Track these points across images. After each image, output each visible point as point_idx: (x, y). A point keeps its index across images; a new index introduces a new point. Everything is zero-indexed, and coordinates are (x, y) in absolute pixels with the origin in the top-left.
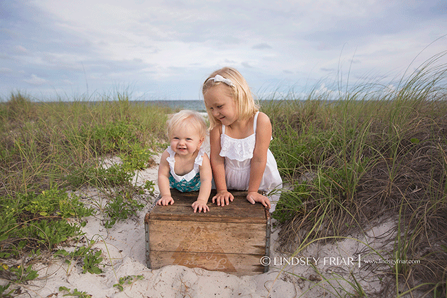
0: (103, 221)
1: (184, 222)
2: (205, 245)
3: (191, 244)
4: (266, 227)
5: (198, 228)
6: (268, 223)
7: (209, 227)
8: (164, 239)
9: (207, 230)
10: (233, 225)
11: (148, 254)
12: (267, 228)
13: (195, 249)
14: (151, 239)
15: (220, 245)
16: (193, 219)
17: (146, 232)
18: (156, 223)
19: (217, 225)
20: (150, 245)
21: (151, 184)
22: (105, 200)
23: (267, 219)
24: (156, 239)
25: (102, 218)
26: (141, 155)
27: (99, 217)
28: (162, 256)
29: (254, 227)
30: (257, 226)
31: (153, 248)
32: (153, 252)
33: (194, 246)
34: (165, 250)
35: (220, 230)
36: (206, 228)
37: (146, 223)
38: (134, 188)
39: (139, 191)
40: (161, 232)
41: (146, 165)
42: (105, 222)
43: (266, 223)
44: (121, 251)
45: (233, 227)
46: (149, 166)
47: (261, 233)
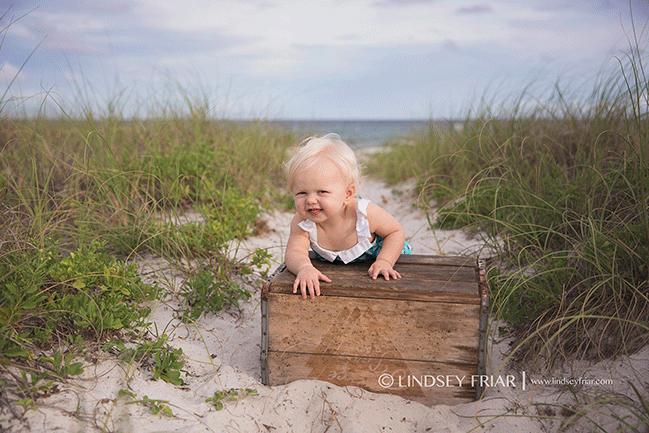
0: (177, 311)
1: (331, 299)
2: (368, 342)
3: (343, 339)
4: (479, 311)
5: (357, 310)
6: (484, 303)
7: (375, 308)
8: (295, 329)
9: (372, 315)
10: (420, 305)
11: (264, 357)
12: (482, 313)
13: (349, 350)
14: (272, 329)
15: (395, 344)
16: (348, 292)
17: (264, 316)
18: (282, 298)
19: (390, 305)
20: (269, 342)
21: (265, 255)
22: (179, 280)
23: (480, 296)
24: (281, 330)
25: (177, 308)
27: (171, 304)
28: (289, 361)
29: (457, 310)
30: (462, 308)
31: (275, 347)
32: (273, 354)
33: (350, 344)
34: (296, 350)
35: (395, 314)
36: (370, 311)
37: (264, 298)
38: (225, 262)
39: (240, 269)
40: (289, 317)
41: (250, 230)
42: (181, 314)
43: (480, 304)
44: (213, 356)
45: (419, 310)
46: (256, 234)
47: (470, 321)
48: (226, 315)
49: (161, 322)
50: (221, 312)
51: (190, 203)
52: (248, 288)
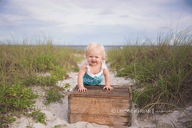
0: (43, 102)
1: (88, 98)
2: (98, 111)
3: (91, 110)
4: (130, 101)
5: (95, 101)
6: (131, 99)
7: (100, 101)
8: (78, 107)
9: (100, 103)
10: (113, 100)
11: (69, 115)
12: (130, 102)
13: (93, 113)
14: (71, 107)
15: (106, 111)
16: (93, 96)
17: (69, 103)
18: (74, 98)
19: (105, 100)
20: (70, 110)
21: (69, 85)
22: (44, 92)
23: (130, 97)
24: (74, 107)
25: (43, 101)
26: (61, 72)
27: (42, 100)
28: (76, 116)
29: (123, 101)
30: (125, 101)
31: (72, 112)
32: (71, 114)
33: (93, 111)
34: (78, 113)
35: (106, 102)
36: (99, 102)
37: (69, 98)
38: (58, 87)
39: (61, 89)
40: (76, 103)
41: (64, 78)
42: (45, 103)
43: (130, 99)
44: (54, 115)
45: (113, 101)
46: (66, 79)
47: (127, 104)
48: (57, 103)
49: (39, 105)
50: (56, 102)
51: (47, 70)
52: (64, 94)
